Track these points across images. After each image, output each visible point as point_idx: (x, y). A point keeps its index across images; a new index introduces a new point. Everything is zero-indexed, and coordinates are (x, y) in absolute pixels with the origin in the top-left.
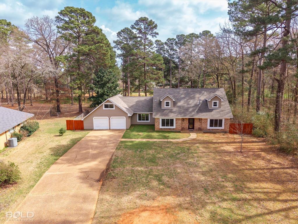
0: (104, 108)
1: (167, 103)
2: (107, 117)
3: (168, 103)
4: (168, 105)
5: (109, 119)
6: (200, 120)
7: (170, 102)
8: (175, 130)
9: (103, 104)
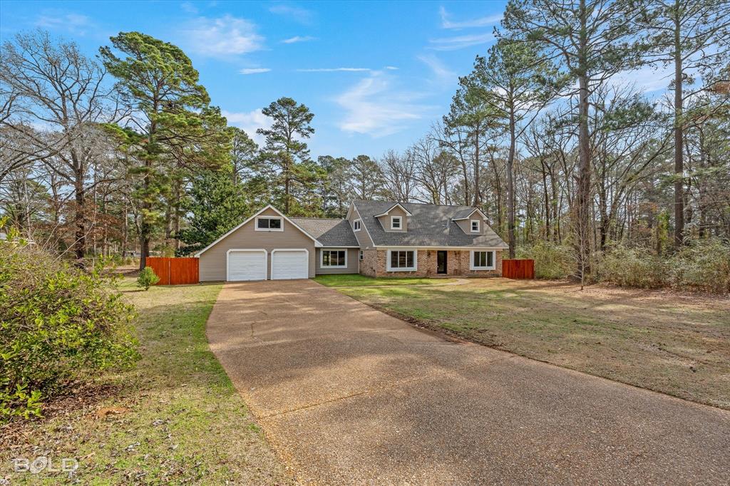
0: (257, 229)
1: (395, 220)
2: (264, 250)
3: (398, 220)
4: (398, 226)
5: (269, 254)
6: (457, 253)
7: (401, 218)
8: (415, 274)
9: (254, 219)
